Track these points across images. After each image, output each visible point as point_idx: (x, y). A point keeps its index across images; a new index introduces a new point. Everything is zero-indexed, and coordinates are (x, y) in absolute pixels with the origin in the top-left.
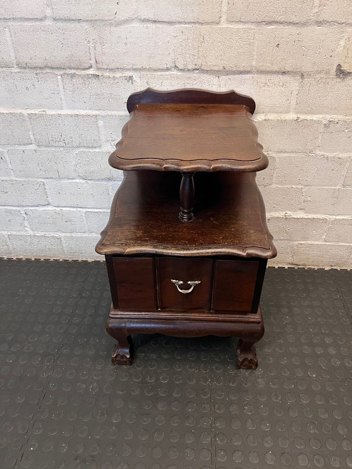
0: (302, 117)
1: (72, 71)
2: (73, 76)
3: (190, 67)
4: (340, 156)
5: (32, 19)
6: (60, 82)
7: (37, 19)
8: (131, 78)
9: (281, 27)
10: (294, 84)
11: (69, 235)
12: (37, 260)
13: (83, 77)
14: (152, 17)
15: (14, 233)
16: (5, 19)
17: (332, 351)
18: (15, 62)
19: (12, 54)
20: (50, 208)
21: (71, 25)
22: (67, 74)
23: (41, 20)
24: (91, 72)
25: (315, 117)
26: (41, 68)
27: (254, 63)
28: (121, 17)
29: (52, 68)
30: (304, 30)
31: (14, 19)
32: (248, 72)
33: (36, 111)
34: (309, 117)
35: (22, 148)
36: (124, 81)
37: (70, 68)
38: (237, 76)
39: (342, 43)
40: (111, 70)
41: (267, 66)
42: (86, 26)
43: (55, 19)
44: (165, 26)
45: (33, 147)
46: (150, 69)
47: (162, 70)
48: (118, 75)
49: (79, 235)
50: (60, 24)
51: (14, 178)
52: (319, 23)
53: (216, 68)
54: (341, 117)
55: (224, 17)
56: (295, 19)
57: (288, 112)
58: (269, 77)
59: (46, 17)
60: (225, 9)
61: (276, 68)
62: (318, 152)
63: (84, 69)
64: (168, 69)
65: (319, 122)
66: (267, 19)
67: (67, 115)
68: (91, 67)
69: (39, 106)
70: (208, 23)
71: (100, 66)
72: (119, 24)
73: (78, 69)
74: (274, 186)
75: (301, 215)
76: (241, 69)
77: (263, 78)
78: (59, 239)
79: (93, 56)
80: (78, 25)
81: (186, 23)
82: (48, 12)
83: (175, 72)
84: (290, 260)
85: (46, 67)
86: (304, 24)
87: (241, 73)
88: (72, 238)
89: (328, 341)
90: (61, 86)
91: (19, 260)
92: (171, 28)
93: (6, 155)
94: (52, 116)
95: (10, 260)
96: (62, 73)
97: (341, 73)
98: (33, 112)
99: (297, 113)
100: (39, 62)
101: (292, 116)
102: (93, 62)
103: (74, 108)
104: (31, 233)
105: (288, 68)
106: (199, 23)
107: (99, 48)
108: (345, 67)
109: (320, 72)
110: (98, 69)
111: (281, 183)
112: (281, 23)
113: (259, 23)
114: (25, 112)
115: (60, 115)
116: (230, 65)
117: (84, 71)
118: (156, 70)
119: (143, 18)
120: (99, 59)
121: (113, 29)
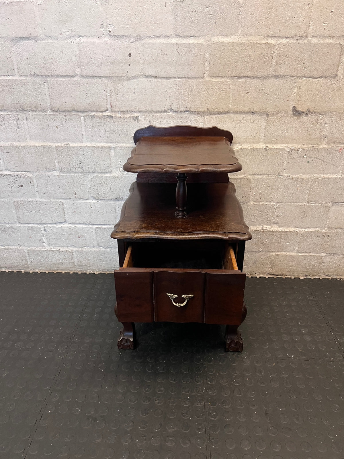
0: (270, 146)
1: (93, 114)
2: (93, 117)
3: (182, 109)
4: (303, 177)
5: (65, 76)
6: (83, 121)
7: (69, 76)
8: (137, 117)
9: (249, 80)
10: (261, 121)
11: (80, 249)
12: (51, 273)
13: (100, 117)
14: (154, 74)
15: (33, 248)
16: (45, 76)
17: (307, 338)
18: (50, 107)
19: (48, 101)
20: (66, 225)
21: (95, 80)
22: (89, 116)
23: (72, 76)
24: (107, 113)
25: (280, 146)
26: (69, 111)
27: (230, 106)
28: (132, 74)
29: (77, 111)
30: (266, 82)
31: (52, 76)
32: (226, 113)
33: (62, 144)
34: (275, 146)
35: (48, 173)
36: (132, 120)
37: (91, 111)
38: (217, 116)
39: (295, 90)
40: (122, 112)
41: (241, 108)
42: (105, 80)
43: (82, 76)
44: (164, 80)
45: (56, 173)
46: (152, 112)
47: (161, 112)
48: (127, 116)
49: (89, 249)
50: (86, 80)
51: (39, 199)
52: (277, 77)
53: (202, 110)
54: (300, 146)
55: (207, 74)
56: (259, 75)
57: (258, 142)
58: (242, 116)
59: (76, 75)
60: (207, 68)
61: (247, 109)
62: (285, 174)
63: (102, 112)
64: (165, 111)
65: (283, 150)
66: (238, 75)
67: (86, 147)
68: (107, 110)
69: (65, 140)
70: (195, 78)
71: (114, 109)
72: (129, 79)
73: (97, 112)
74: (251, 203)
75: (275, 228)
76: (221, 110)
77: (237, 117)
78: (72, 253)
79: (109, 102)
80: (99, 80)
81: (179, 78)
82: (78, 71)
83: (171, 113)
84: (270, 270)
85: (73, 110)
86: (266, 78)
87: (221, 113)
88: (82, 252)
89: (304, 331)
90: (83, 125)
91: (35, 273)
92: (168, 82)
93: (34, 180)
94: (74, 147)
95: (27, 273)
96: (84, 114)
97: (296, 112)
98: (60, 144)
99: (266, 143)
100: (68, 107)
101: (262, 146)
102: (109, 106)
103: (92, 141)
104: (48, 248)
105: (256, 110)
106: (188, 78)
107: (114, 97)
108: (299, 108)
109: (281, 112)
110: (112, 111)
111: (257, 201)
112: (249, 77)
113: (232, 77)
114: (53, 145)
115: (80, 147)
116: (212, 108)
117: (102, 113)
118: (156, 112)
119: (147, 74)
120: (114, 104)
121: (125, 83)
